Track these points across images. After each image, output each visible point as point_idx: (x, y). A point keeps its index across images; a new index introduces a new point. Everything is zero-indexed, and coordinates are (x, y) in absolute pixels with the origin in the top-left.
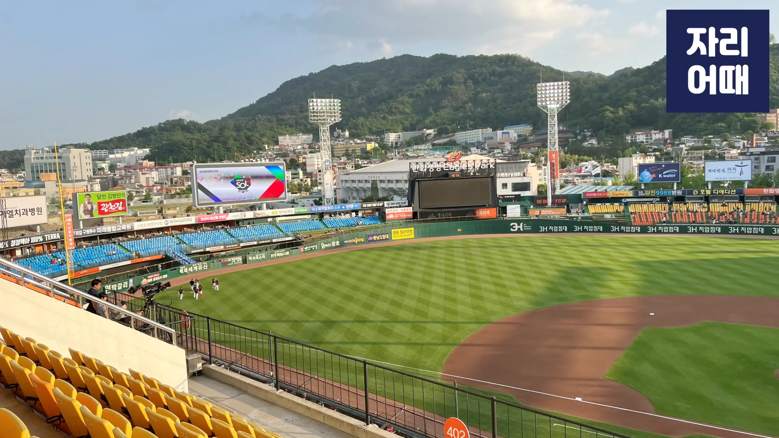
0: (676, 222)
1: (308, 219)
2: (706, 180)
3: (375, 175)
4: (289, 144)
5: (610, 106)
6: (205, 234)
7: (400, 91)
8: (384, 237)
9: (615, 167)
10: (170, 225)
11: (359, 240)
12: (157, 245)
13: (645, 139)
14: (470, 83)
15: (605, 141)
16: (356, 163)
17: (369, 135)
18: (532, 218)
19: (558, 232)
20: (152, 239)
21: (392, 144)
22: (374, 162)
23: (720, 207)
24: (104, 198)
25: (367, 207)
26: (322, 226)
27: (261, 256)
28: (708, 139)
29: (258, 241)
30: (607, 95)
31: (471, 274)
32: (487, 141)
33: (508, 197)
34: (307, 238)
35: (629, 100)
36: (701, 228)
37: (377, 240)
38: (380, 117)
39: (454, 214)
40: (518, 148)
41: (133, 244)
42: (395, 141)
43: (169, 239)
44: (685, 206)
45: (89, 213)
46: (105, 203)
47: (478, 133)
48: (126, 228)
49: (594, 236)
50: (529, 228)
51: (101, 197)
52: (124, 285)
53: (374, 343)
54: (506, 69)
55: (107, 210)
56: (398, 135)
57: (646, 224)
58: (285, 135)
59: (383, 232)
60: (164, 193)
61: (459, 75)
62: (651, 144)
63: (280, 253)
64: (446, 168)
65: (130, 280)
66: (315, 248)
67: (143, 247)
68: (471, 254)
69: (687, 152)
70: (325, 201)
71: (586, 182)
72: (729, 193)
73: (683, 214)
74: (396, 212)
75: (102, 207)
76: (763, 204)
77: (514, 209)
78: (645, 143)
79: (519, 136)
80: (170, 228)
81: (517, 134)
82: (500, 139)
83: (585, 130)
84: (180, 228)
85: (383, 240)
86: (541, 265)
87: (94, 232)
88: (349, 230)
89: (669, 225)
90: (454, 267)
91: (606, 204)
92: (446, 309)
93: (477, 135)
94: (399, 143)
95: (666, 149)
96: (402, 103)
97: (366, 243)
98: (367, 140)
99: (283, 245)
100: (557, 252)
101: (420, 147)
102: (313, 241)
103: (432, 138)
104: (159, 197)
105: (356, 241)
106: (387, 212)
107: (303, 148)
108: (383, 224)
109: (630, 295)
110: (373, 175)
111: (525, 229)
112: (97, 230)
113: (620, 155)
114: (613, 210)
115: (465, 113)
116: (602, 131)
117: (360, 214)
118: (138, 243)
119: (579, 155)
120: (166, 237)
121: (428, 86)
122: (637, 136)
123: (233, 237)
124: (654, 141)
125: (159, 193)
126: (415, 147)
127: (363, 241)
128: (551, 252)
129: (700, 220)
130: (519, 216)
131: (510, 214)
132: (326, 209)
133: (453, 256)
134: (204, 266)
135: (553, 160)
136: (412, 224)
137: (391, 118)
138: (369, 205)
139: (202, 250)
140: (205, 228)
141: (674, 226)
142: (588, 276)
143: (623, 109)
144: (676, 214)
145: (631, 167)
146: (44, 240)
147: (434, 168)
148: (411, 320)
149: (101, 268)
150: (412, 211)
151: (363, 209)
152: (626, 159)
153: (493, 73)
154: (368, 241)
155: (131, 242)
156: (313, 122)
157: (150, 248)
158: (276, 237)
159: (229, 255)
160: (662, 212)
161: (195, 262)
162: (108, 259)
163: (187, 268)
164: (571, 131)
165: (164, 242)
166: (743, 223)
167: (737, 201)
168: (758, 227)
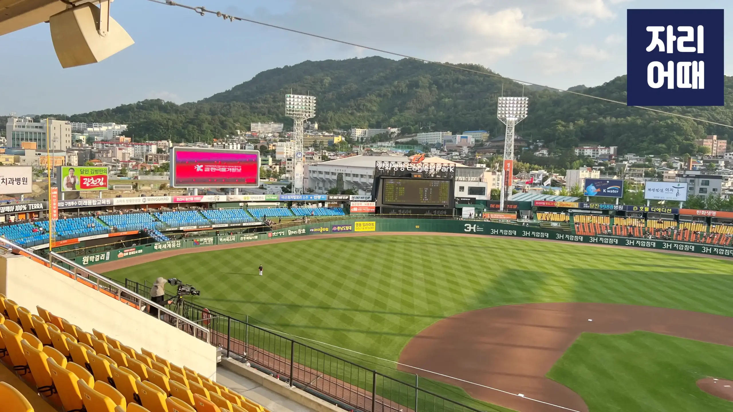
0: (616, 235)
1: (277, 207)
2: (646, 198)
3: (342, 169)
4: (261, 131)
5: (562, 121)
6: (180, 214)
7: (369, 89)
8: (347, 228)
9: (563, 177)
10: (147, 202)
11: (324, 229)
12: (134, 221)
13: (592, 153)
14: (434, 87)
15: (555, 153)
16: (323, 154)
17: (337, 129)
18: (485, 221)
19: (508, 235)
20: (130, 215)
21: (358, 139)
22: (340, 155)
23: (656, 224)
24: (87, 172)
25: (333, 199)
26: (290, 214)
27: (232, 238)
28: (649, 158)
29: (229, 224)
30: (560, 109)
31: (428, 270)
32: (446, 143)
33: (464, 199)
34: (275, 224)
35: (580, 116)
36: (638, 242)
37: (340, 231)
38: (348, 113)
39: (414, 211)
40: (475, 152)
41: (112, 218)
42: (361, 137)
43: (145, 216)
44: (625, 220)
45: (71, 186)
46: (87, 177)
47: (439, 135)
48: (106, 203)
49: (541, 242)
50: (481, 229)
51: (85, 171)
52: (101, 257)
53: (336, 330)
54: (468, 78)
55: (89, 185)
56: (364, 131)
57: (588, 235)
58: (257, 122)
59: (347, 224)
60: (139, 169)
61: (424, 80)
62: (597, 158)
63: (249, 237)
64: (409, 169)
65: (107, 253)
66: (282, 234)
67: (121, 222)
68: (427, 251)
69: (629, 168)
70: (293, 189)
71: (535, 190)
72: (665, 211)
73: (623, 227)
74: (360, 205)
75: (84, 181)
76: (695, 224)
79: (476, 141)
80: (147, 206)
81: (474, 139)
82: (458, 143)
83: (538, 141)
84: (156, 206)
85: (346, 231)
86: (492, 266)
87: (76, 204)
88: (315, 220)
89: (610, 236)
91: (553, 213)
92: (403, 302)
93: (437, 137)
94: (365, 139)
96: (370, 101)
97: (330, 233)
98: (334, 133)
99: (251, 230)
100: (506, 254)
101: (383, 144)
102: (281, 228)
103: (396, 136)
104: (134, 172)
105: (321, 230)
106: (351, 205)
107: (274, 136)
108: (347, 216)
109: (570, 300)
110: (339, 168)
111: (477, 230)
112: (78, 203)
113: (569, 167)
114: (559, 218)
115: (428, 115)
116: (552, 143)
117: (326, 205)
118: (116, 218)
119: (531, 164)
120: (143, 214)
121: (395, 87)
122: (585, 150)
123: (206, 218)
124: (600, 156)
125: (134, 169)
126: (379, 144)
127: (327, 230)
128: (501, 254)
129: (638, 234)
132: (295, 198)
133: (411, 251)
134: (178, 244)
135: (508, 168)
136: (375, 218)
137: (358, 114)
139: (176, 229)
140: (180, 208)
142: (533, 280)
143: (574, 124)
144: (616, 227)
145: (578, 179)
146: (28, 209)
147: (398, 168)
148: (371, 309)
149: (80, 239)
150: (374, 205)
151: (329, 200)
152: (574, 171)
153: (457, 81)
155: (109, 216)
156: (288, 115)
157: (128, 223)
158: (247, 221)
159: (201, 235)
160: (604, 224)
161: (169, 239)
162: (86, 231)
163: (161, 245)
164: (525, 141)
165: (141, 218)
166: (676, 240)
167: (672, 219)
168: (689, 245)
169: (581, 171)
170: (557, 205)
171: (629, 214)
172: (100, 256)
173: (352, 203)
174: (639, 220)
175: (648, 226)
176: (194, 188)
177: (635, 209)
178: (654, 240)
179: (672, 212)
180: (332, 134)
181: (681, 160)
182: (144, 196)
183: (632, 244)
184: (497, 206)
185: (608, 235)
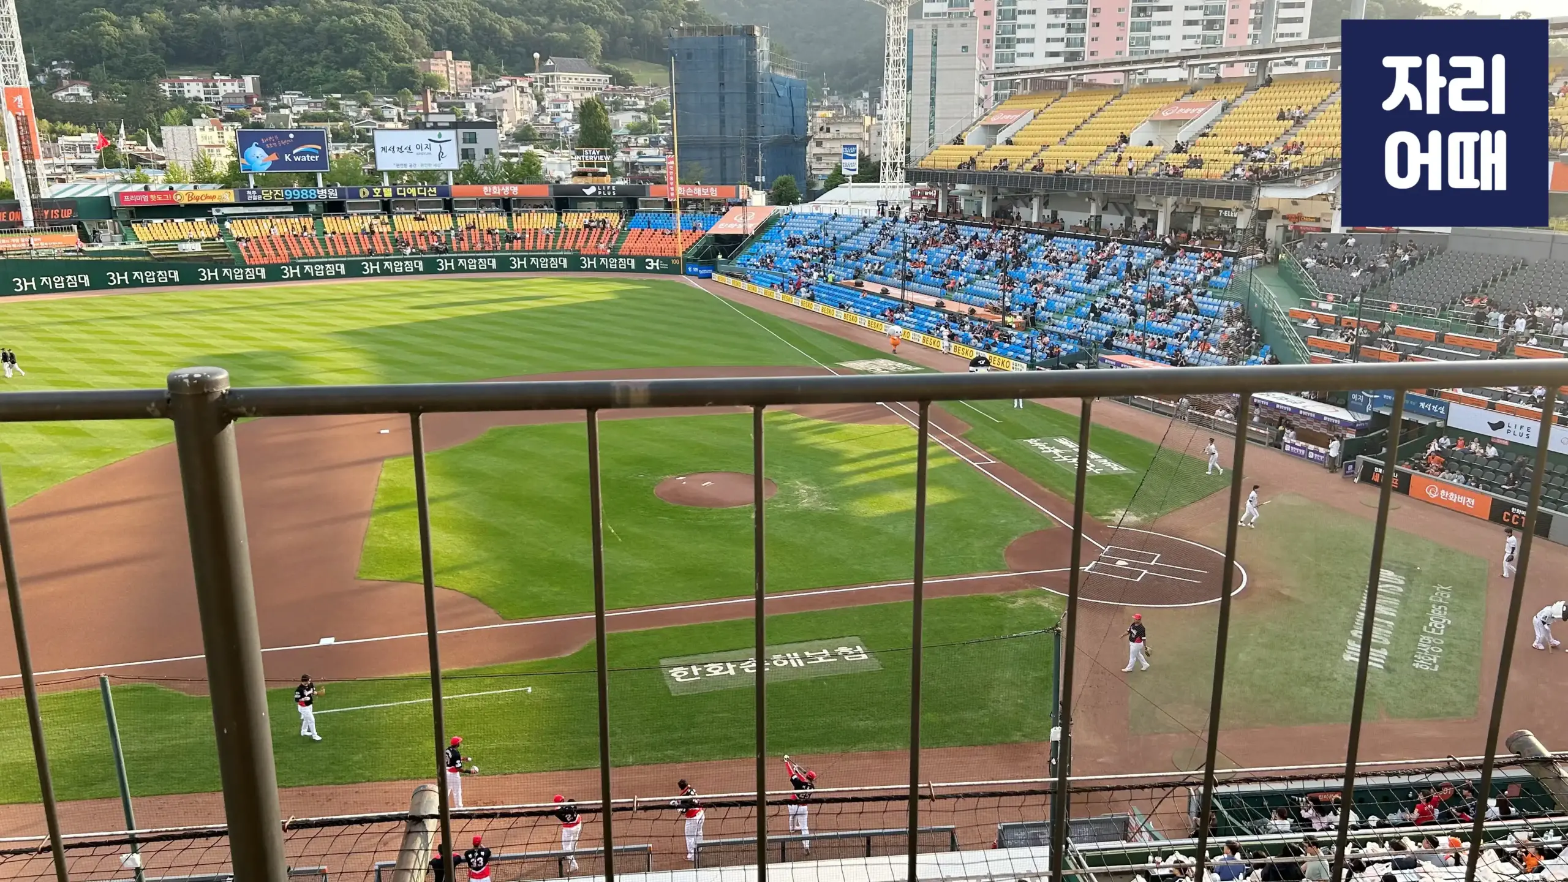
0: (337, 255)
13: (202, 92)
15: (109, 92)
19: (67, 290)
23: (413, 222)
36: (386, 263)
57: (275, 262)
62: (218, 104)
71: (95, 179)
73: (347, 237)
76: (485, 215)
78: (202, 102)
83: (55, 63)
89: (324, 260)
91: (176, 220)
95: (252, 116)
114: (194, 232)
116: (98, 66)
122: (185, 84)
124: (223, 97)
129: (383, 248)
135: (20, 110)
141: (334, 263)
143: (144, 20)
144: (332, 239)
152: (180, 130)
160: (306, 233)
166: (459, 250)
167: (441, 210)
168: (486, 257)
170: (181, 198)
174: (377, 217)
175: (398, 230)
177: (364, 193)
178: (420, 256)
179: (438, 194)
181: (396, 104)
183: (375, 270)
185: (321, 257)
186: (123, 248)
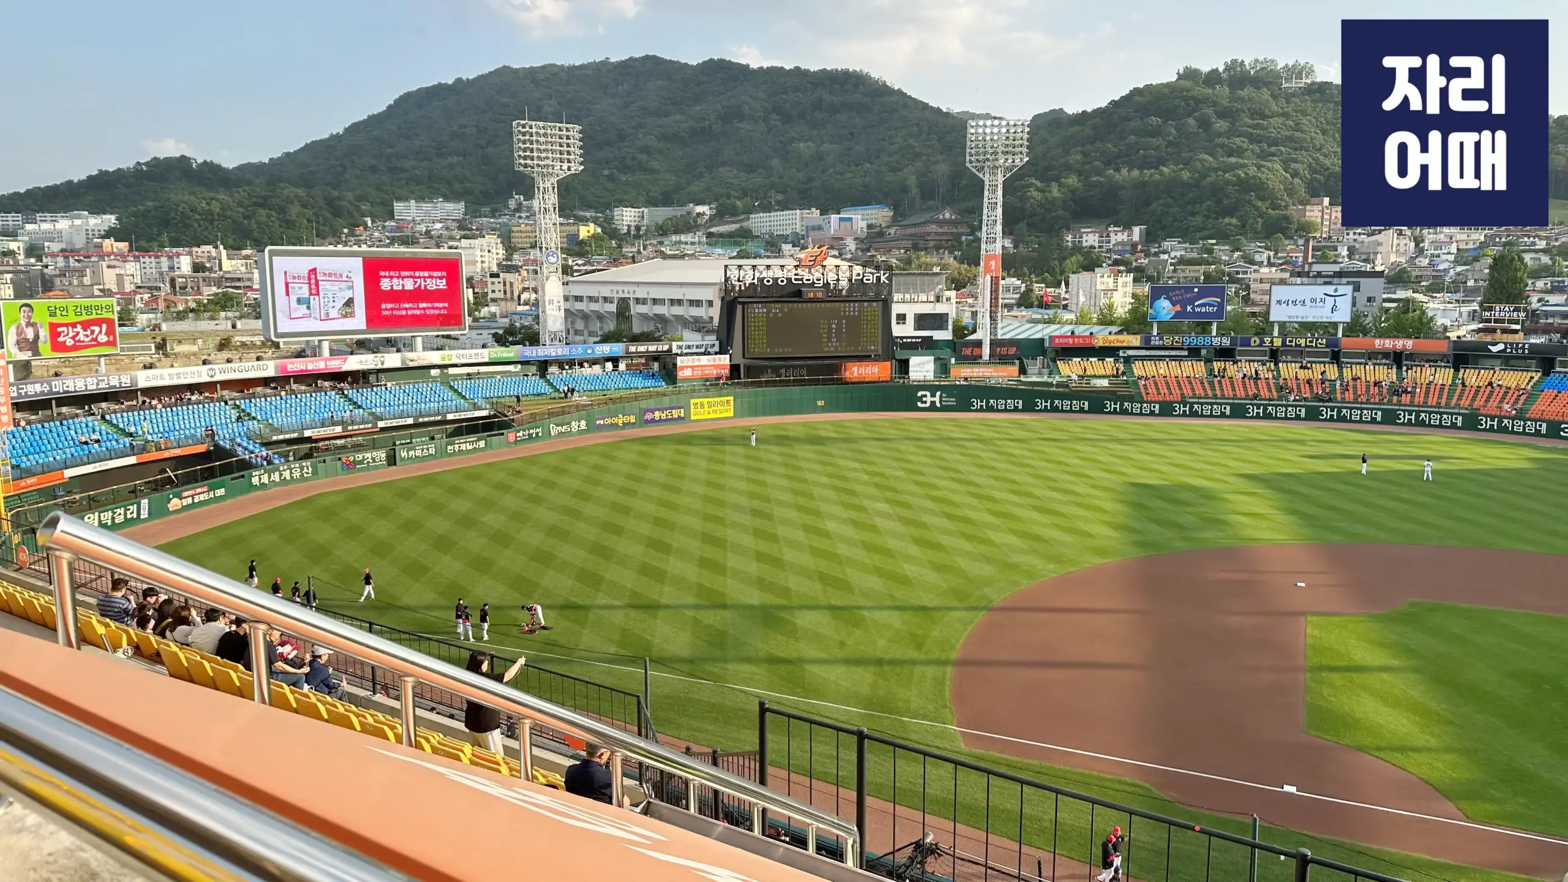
0: (1223, 397)
1: (516, 374)
2: (1272, 319)
3: (625, 288)
4: (418, 218)
6: (298, 400)
7: (641, 126)
8: (675, 413)
10: (219, 377)
11: (627, 419)
12: (191, 421)
13: (1097, 242)
14: (775, 120)
15: (1027, 243)
17: (582, 209)
18: (958, 383)
19: (1006, 410)
20: (180, 408)
21: (629, 230)
22: (598, 263)
23: (1299, 370)
24: (64, 313)
25: (637, 352)
26: (546, 388)
27: (428, 449)
28: (1208, 247)
29: (416, 418)
31: (892, 495)
32: (811, 233)
33: (909, 340)
35: (1069, 168)
36: (1270, 408)
37: (660, 420)
38: (603, 176)
39: (811, 370)
40: (868, 249)
41: (137, 418)
42: (633, 224)
43: (217, 409)
44: (1235, 366)
45: (28, 347)
46: (66, 325)
47: (794, 217)
48: (119, 383)
50: (952, 401)
51: (58, 310)
52: (128, 512)
54: (842, 99)
55: (72, 342)
56: (640, 212)
57: (1168, 400)
58: (406, 199)
59: (675, 404)
60: (162, 306)
61: (755, 103)
62: (1109, 251)
63: (465, 444)
64: (796, 279)
65: (142, 501)
66: (537, 434)
67: (161, 425)
69: (1173, 268)
70: (545, 336)
72: (1314, 345)
74: (697, 363)
75: (59, 334)
76: (1372, 367)
77: (923, 364)
78: (1097, 250)
79: (870, 226)
80: (218, 386)
81: (865, 222)
82: (835, 231)
84: (243, 385)
85: (673, 419)
86: (1016, 477)
87: (45, 390)
88: (604, 399)
89: (1212, 401)
90: (845, 479)
91: (1091, 359)
93: (791, 220)
94: (643, 228)
95: (1136, 261)
96: (646, 150)
97: (640, 427)
98: (577, 218)
99: (472, 427)
100: (1029, 450)
101: (683, 238)
102: (534, 419)
103: (706, 222)
104: (151, 316)
105: (620, 420)
106: (679, 364)
107: (447, 228)
108: (671, 388)
110: (617, 288)
111: (943, 404)
112: (51, 387)
114: (1105, 370)
115: (768, 176)
116: (1021, 224)
117: (622, 366)
118: (148, 417)
120: (212, 405)
121: (696, 120)
122: (1085, 235)
123: (360, 407)
124: (1114, 245)
125: (149, 308)
126: (674, 238)
127: (633, 421)
128: (1017, 450)
129: (1267, 394)
130: (932, 378)
131: (916, 374)
132: (554, 354)
134: (305, 470)
135: (992, 271)
136: (731, 390)
137: (624, 178)
138: (642, 349)
139: (295, 435)
140: (294, 387)
141: (1221, 404)
143: (1061, 185)
144: (1220, 381)
145: (1093, 291)
147: (773, 279)
149: (69, 473)
150: (728, 362)
151: (628, 356)
152: (1085, 276)
153: (819, 105)
154: (642, 422)
155: (130, 414)
156: (522, 169)
157: (177, 428)
158: (454, 410)
159: (353, 446)
160: (1197, 376)
161: (283, 460)
162: (81, 453)
163: (266, 475)
164: (966, 223)
165: (207, 415)
166: (1343, 401)
167: (1328, 360)
168: (1372, 410)
169: (1099, 275)
170: (1099, 342)
171: (1244, 353)
172: (126, 510)
173: (679, 358)
174: (1264, 364)
175: (1283, 377)
176: (320, 341)
177: (1255, 342)
178: (1303, 403)
179: (1327, 346)
180: (571, 221)
181: (1267, 248)
182: (210, 363)
183: (1258, 413)
184: (976, 351)
185: (1209, 398)
186: (1050, 380)
